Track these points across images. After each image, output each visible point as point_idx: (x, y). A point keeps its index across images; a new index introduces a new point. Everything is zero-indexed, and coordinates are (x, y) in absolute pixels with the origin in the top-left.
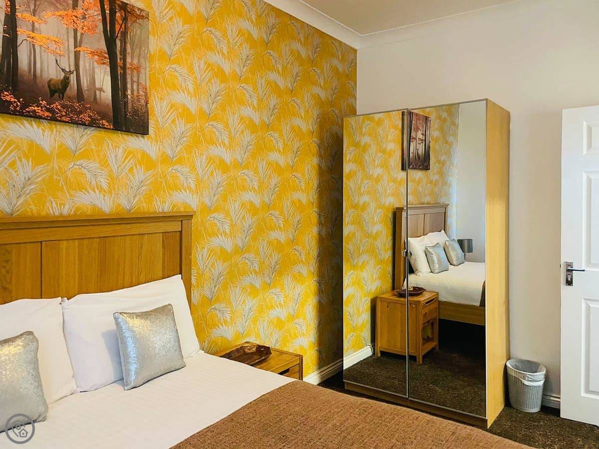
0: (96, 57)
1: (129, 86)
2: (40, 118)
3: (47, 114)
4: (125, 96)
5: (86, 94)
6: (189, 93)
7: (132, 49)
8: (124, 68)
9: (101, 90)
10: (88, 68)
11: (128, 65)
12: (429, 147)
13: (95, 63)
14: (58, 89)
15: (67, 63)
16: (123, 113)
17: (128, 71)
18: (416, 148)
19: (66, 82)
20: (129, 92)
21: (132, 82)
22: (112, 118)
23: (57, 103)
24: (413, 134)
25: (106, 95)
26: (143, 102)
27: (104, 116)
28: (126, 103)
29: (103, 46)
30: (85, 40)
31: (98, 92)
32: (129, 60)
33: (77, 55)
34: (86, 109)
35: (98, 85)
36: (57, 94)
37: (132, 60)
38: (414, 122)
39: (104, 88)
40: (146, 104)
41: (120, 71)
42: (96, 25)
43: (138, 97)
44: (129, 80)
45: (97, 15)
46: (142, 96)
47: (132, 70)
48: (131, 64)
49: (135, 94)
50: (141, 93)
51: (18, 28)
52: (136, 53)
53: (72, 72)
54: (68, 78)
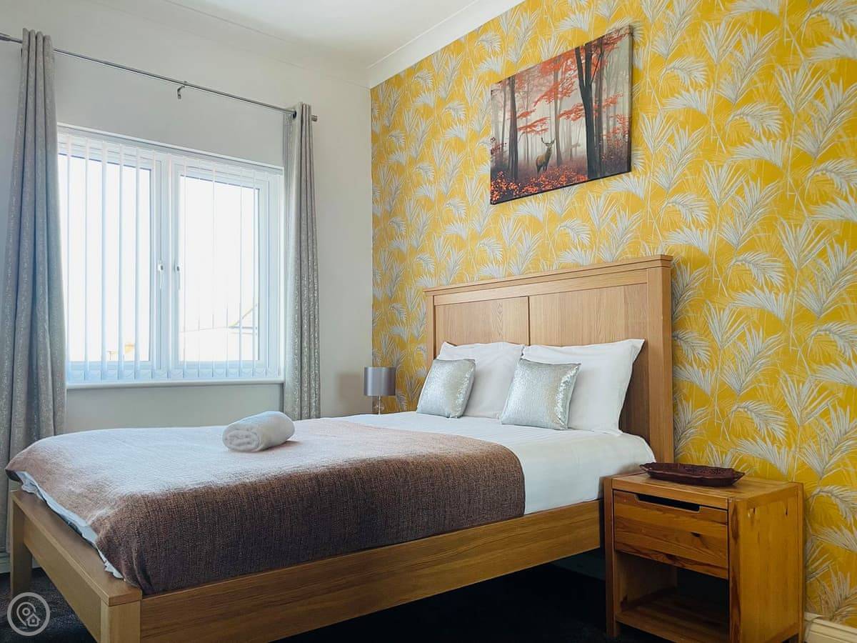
0: (573, 115)
3: (535, 188)
8: (599, 108)
9: (577, 145)
14: (543, 163)
15: (550, 136)
16: (598, 160)
17: (604, 110)
19: (549, 153)
21: (608, 118)
22: (586, 167)
25: (582, 148)
27: (579, 170)
29: (579, 100)
30: (563, 104)
31: (574, 149)
34: (564, 170)
35: (574, 142)
37: (608, 95)
39: (580, 141)
41: (595, 115)
42: (572, 84)
43: (614, 132)
44: (604, 119)
45: (573, 73)
46: (618, 129)
47: (608, 105)
48: (606, 100)
49: (611, 130)
50: (618, 125)
51: (518, 127)
52: (613, 84)
53: (552, 142)
54: (549, 150)
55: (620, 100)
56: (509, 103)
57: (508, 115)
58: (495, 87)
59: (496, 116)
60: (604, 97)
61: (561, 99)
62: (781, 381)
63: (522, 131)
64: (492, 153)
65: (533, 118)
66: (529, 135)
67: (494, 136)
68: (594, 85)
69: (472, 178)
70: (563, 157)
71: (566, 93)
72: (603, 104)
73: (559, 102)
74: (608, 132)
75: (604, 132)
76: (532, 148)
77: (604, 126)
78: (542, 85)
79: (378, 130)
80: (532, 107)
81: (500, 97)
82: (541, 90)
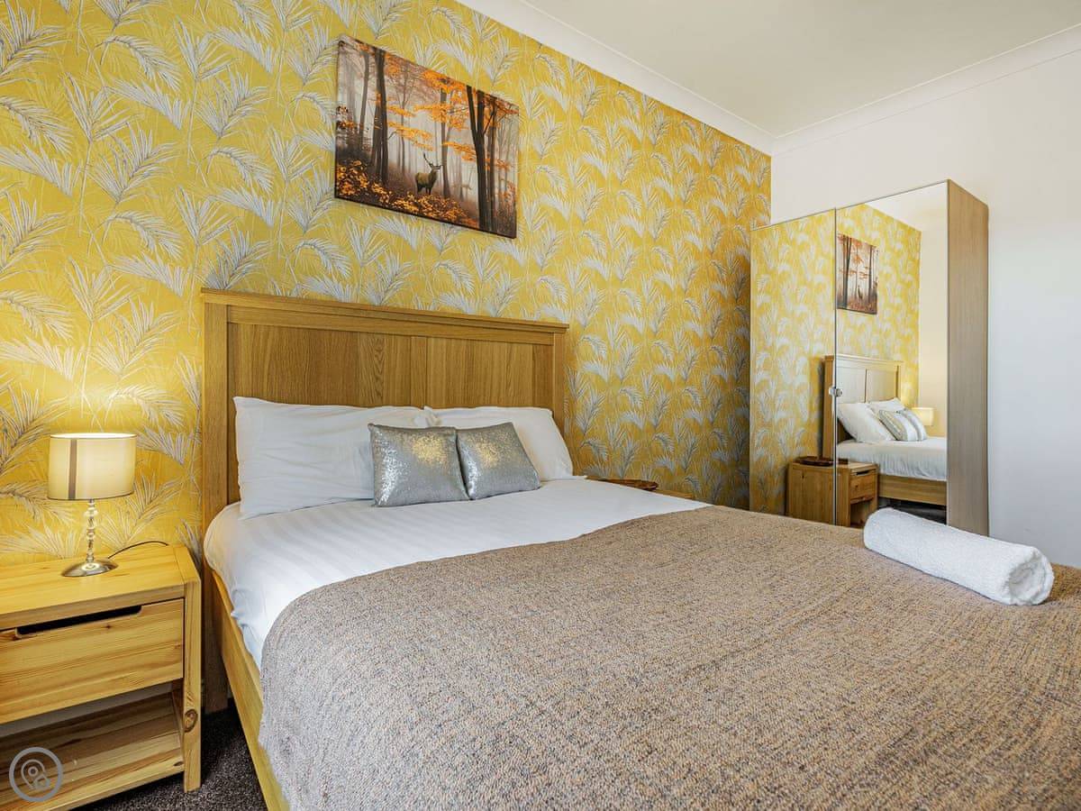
0: (463, 153)
1: (496, 184)
2: (408, 212)
3: (414, 208)
4: (492, 194)
5: (452, 190)
6: (561, 197)
7: (500, 145)
8: (491, 164)
9: (467, 187)
10: (455, 162)
11: (496, 162)
12: (876, 284)
13: (463, 160)
14: (426, 184)
15: (435, 158)
16: (490, 214)
17: (496, 169)
18: (858, 285)
19: (433, 177)
20: (496, 191)
21: (500, 180)
22: (478, 217)
23: (424, 198)
24: (852, 266)
25: (472, 194)
26: (510, 202)
27: (469, 215)
28: (493, 203)
29: (470, 142)
30: (452, 135)
31: (464, 189)
32: (496, 156)
33: (444, 149)
34: (452, 206)
35: (464, 181)
36: (424, 189)
37: (500, 156)
38: (852, 251)
39: (471, 185)
40: (514, 205)
41: (487, 168)
42: (463, 120)
44: (496, 177)
45: (464, 109)
46: (509, 195)
47: (500, 167)
48: (499, 161)
49: (503, 192)
50: (509, 192)
51: (388, 120)
52: (505, 149)
54: (434, 173)
55: (511, 169)
56: (373, 79)
57: (372, 92)
58: (348, 41)
59: (351, 82)
61: (450, 126)
63: (395, 130)
64: (339, 127)
66: (405, 139)
67: (345, 105)
68: (486, 139)
71: (456, 125)
73: (447, 128)
76: (410, 158)
78: (423, 92)
81: (358, 61)
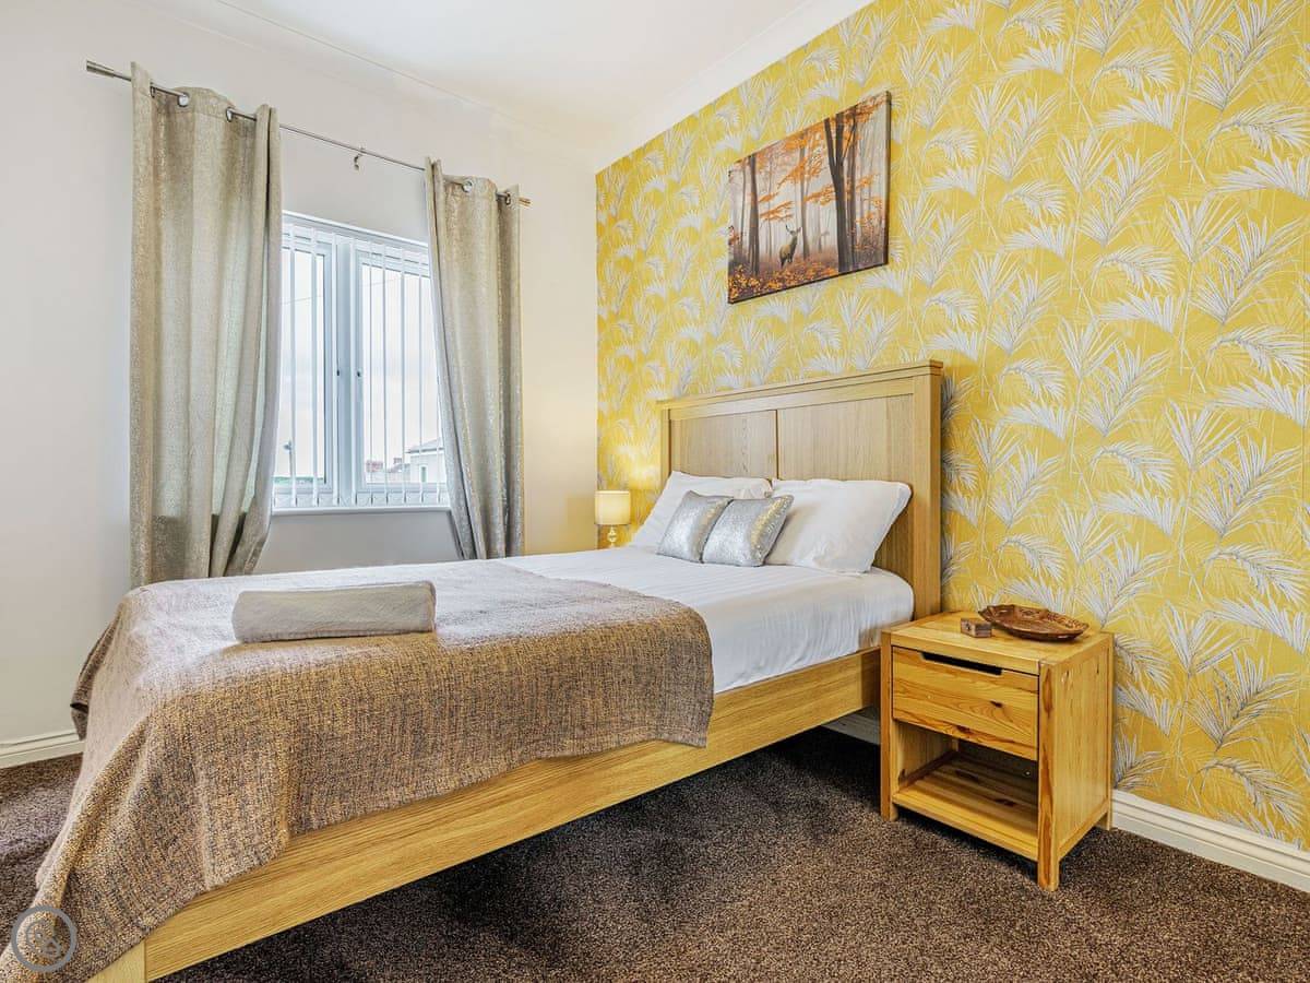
0: (822, 198)
3: (780, 284)
8: (852, 189)
10: (814, 215)
13: (821, 207)
14: (788, 255)
15: (795, 223)
16: (850, 250)
17: (858, 191)
21: (862, 200)
22: (837, 260)
26: (876, 221)
27: (828, 263)
28: (854, 235)
29: (829, 181)
30: (811, 186)
31: (822, 239)
33: (804, 207)
34: (812, 263)
35: (823, 230)
37: (862, 173)
39: (829, 229)
41: (847, 197)
42: (821, 162)
43: (869, 217)
44: (858, 202)
45: (822, 148)
46: (874, 214)
47: (862, 187)
48: (861, 180)
49: (866, 216)
50: (873, 209)
51: (760, 213)
52: (868, 161)
53: (798, 231)
54: (795, 240)
55: (875, 179)
56: (749, 185)
57: (748, 199)
58: (733, 167)
59: (735, 201)
60: (858, 176)
61: (809, 179)
62: (1059, 511)
63: (763, 218)
64: (730, 244)
65: (776, 202)
66: (772, 222)
67: (732, 224)
68: (845, 163)
69: (708, 274)
70: (811, 247)
71: (815, 172)
72: (857, 184)
73: (806, 183)
74: (862, 217)
75: (858, 218)
76: (775, 238)
77: (858, 210)
78: (785, 164)
79: (603, 220)
80: (775, 189)
81: (739, 178)
82: (785, 170)
